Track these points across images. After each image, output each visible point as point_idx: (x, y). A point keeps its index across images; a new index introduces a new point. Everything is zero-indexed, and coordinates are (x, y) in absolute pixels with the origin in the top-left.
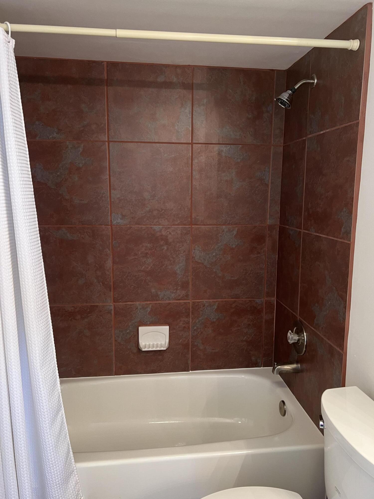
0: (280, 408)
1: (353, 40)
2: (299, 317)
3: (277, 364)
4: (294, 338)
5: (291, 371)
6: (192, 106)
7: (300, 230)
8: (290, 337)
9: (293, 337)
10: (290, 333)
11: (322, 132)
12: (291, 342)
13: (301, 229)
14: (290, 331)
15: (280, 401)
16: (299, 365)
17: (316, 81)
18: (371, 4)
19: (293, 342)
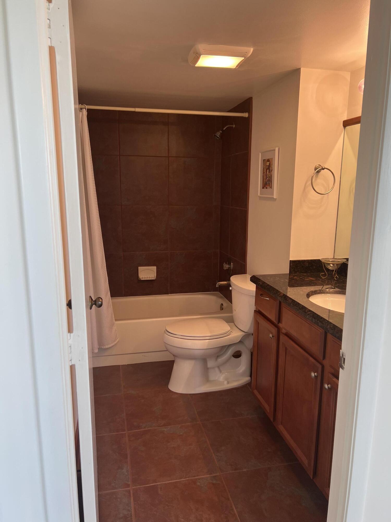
0: (221, 307)
1: (246, 113)
2: (229, 256)
3: (217, 282)
4: (227, 266)
6: (168, 136)
7: (229, 207)
8: (225, 266)
10: (225, 264)
11: (237, 154)
12: (225, 268)
15: (221, 304)
17: (234, 126)
18: (252, 98)
19: (226, 269)
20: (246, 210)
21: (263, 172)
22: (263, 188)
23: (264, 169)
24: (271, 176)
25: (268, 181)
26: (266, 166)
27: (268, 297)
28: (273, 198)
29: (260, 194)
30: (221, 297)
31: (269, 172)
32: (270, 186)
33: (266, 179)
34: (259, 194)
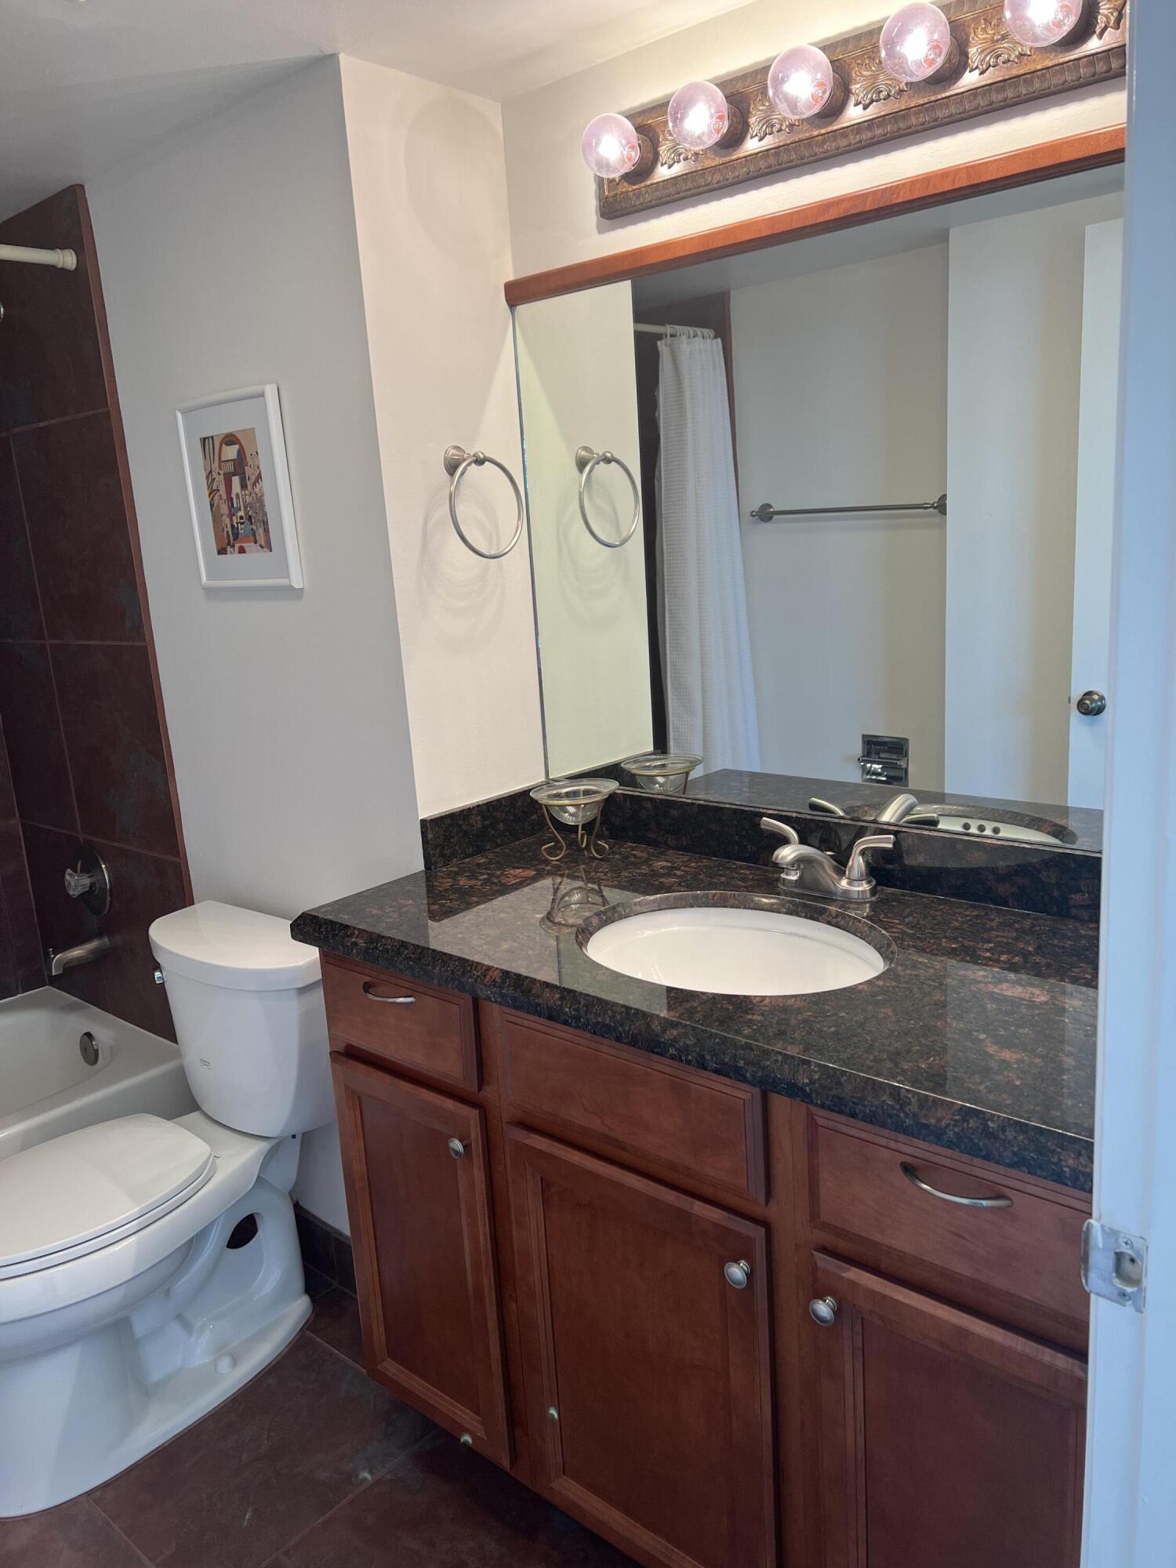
0: (84, 1053)
1: (63, 251)
2: (82, 837)
4: (81, 883)
5: (91, 956)
7: (42, 642)
8: (73, 883)
9: (77, 880)
10: (71, 875)
11: (42, 424)
12: (74, 892)
13: (44, 639)
14: (69, 871)
15: (80, 1036)
16: (107, 940)
17: (2, 310)
18: (82, 187)
19: (77, 894)
20: (145, 648)
21: (210, 486)
22: (222, 551)
23: (215, 475)
24: (260, 500)
25: (242, 523)
26: (220, 461)
27: (409, 993)
28: (291, 588)
29: (210, 577)
30: (71, 1008)
31: (244, 486)
32: (262, 540)
33: (231, 515)
34: (204, 580)
